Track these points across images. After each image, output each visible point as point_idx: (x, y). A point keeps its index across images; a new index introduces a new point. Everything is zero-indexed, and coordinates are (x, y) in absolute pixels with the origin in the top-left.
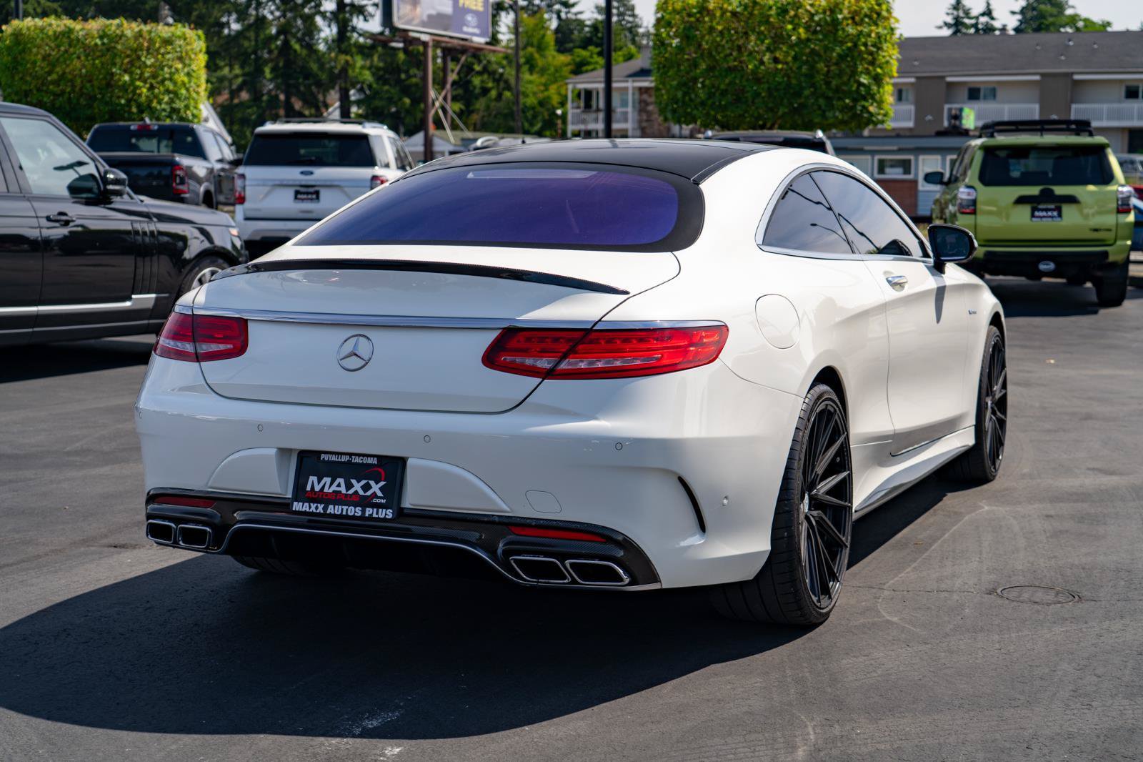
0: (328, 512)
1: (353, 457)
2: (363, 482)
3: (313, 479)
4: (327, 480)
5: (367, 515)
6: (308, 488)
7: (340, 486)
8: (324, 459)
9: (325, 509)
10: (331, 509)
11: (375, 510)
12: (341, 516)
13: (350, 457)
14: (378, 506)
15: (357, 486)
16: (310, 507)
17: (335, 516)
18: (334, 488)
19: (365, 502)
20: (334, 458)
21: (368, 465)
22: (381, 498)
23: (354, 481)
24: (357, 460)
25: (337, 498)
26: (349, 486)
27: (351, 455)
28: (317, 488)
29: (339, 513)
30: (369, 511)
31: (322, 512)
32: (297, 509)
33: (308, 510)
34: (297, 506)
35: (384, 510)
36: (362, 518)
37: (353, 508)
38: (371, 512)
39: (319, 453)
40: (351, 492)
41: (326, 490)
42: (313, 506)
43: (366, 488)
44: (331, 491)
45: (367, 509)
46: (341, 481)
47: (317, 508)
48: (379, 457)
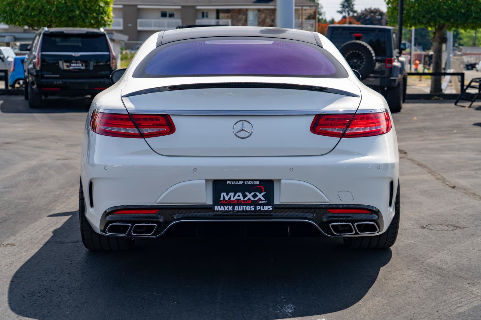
0: (235, 210)
1: (246, 181)
2: (253, 193)
3: (223, 194)
4: (232, 194)
5: (257, 209)
6: (222, 199)
7: (239, 196)
8: (229, 183)
9: (233, 208)
10: (236, 208)
11: (262, 207)
12: (243, 211)
13: (244, 182)
14: (263, 205)
15: (249, 196)
16: (224, 208)
17: (239, 211)
18: (236, 197)
19: (255, 203)
20: (235, 183)
21: (254, 185)
22: (263, 200)
23: (247, 194)
24: (248, 183)
25: (238, 203)
26: (244, 196)
27: (244, 180)
28: (227, 198)
29: (242, 210)
30: (258, 208)
31: (232, 210)
32: (217, 210)
33: (223, 210)
34: (217, 208)
35: (267, 207)
36: (255, 211)
37: (249, 207)
38: (259, 208)
39: (226, 181)
40: (246, 199)
41: (232, 199)
42: (226, 208)
43: (255, 196)
44: (235, 199)
45: (257, 207)
46: (240, 194)
47: (228, 208)
48: (260, 181)
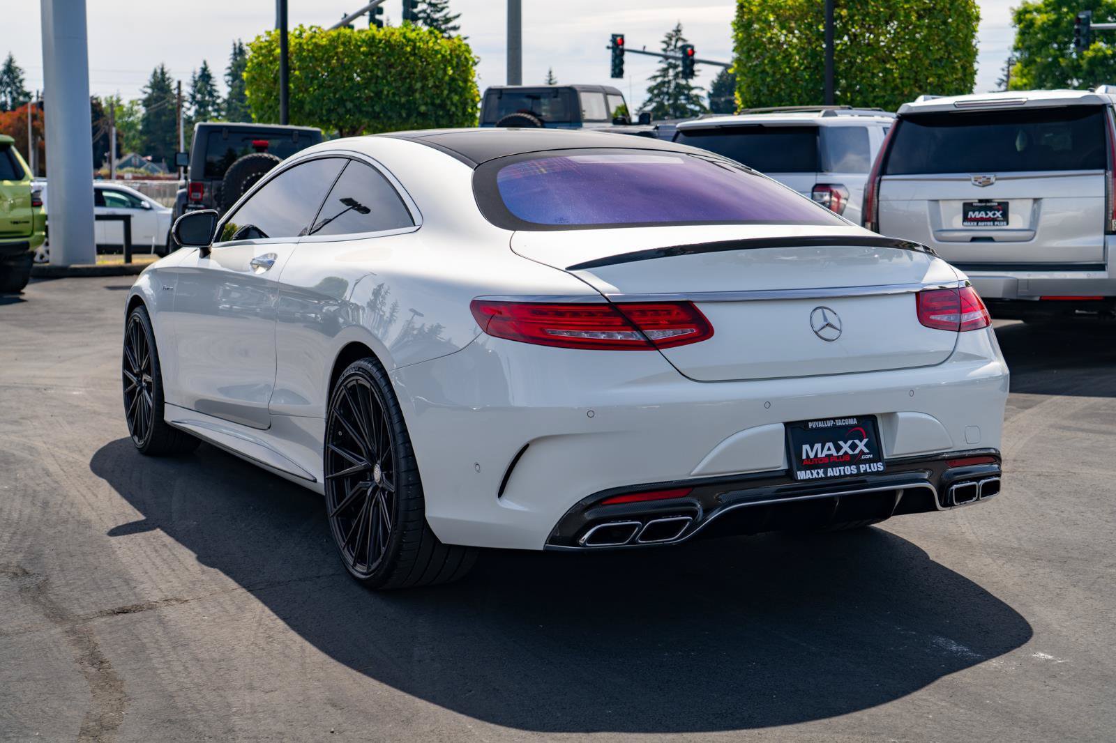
0: (829, 475)
1: (837, 421)
2: (850, 442)
3: (806, 447)
4: (818, 446)
5: (862, 471)
6: (804, 457)
7: (829, 449)
8: (812, 427)
9: (825, 472)
10: (830, 472)
11: (867, 465)
12: (840, 476)
13: (834, 421)
14: (869, 461)
15: (846, 447)
16: (812, 474)
17: (835, 477)
18: (826, 452)
19: (857, 460)
20: (820, 425)
21: (849, 426)
22: (868, 454)
23: (841, 443)
24: (839, 423)
25: (830, 462)
26: (838, 448)
27: (834, 419)
28: (812, 455)
29: (838, 474)
30: (863, 468)
31: (823, 476)
32: (802, 478)
33: (811, 477)
34: (801, 475)
35: (875, 464)
36: (859, 474)
37: (848, 467)
38: (864, 469)
39: (806, 422)
40: (841, 453)
41: (819, 456)
42: (815, 472)
43: (853, 447)
44: (823, 455)
45: (861, 466)
46: (830, 444)
47: (818, 473)
48: (858, 417)
